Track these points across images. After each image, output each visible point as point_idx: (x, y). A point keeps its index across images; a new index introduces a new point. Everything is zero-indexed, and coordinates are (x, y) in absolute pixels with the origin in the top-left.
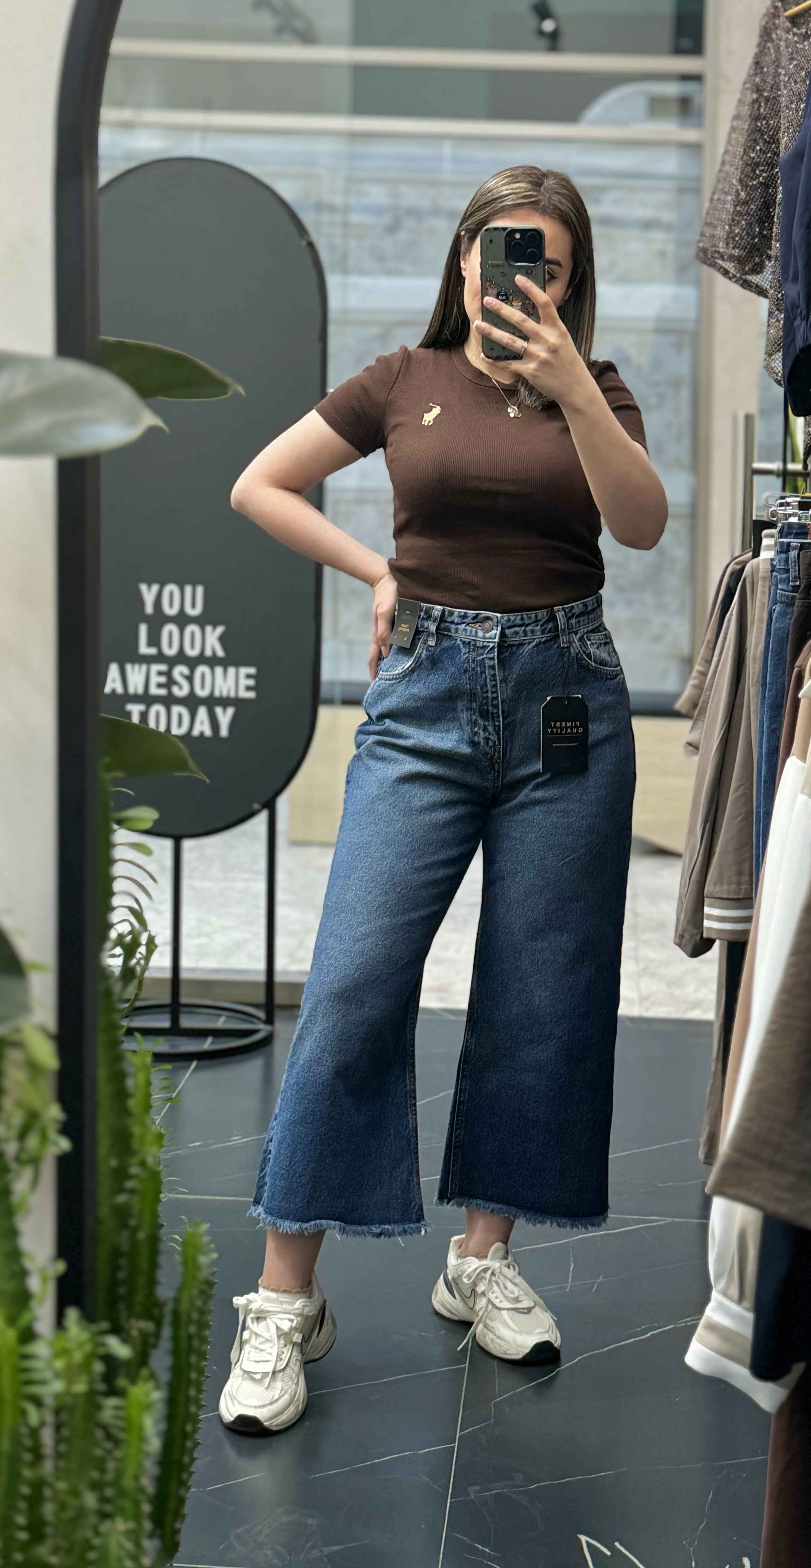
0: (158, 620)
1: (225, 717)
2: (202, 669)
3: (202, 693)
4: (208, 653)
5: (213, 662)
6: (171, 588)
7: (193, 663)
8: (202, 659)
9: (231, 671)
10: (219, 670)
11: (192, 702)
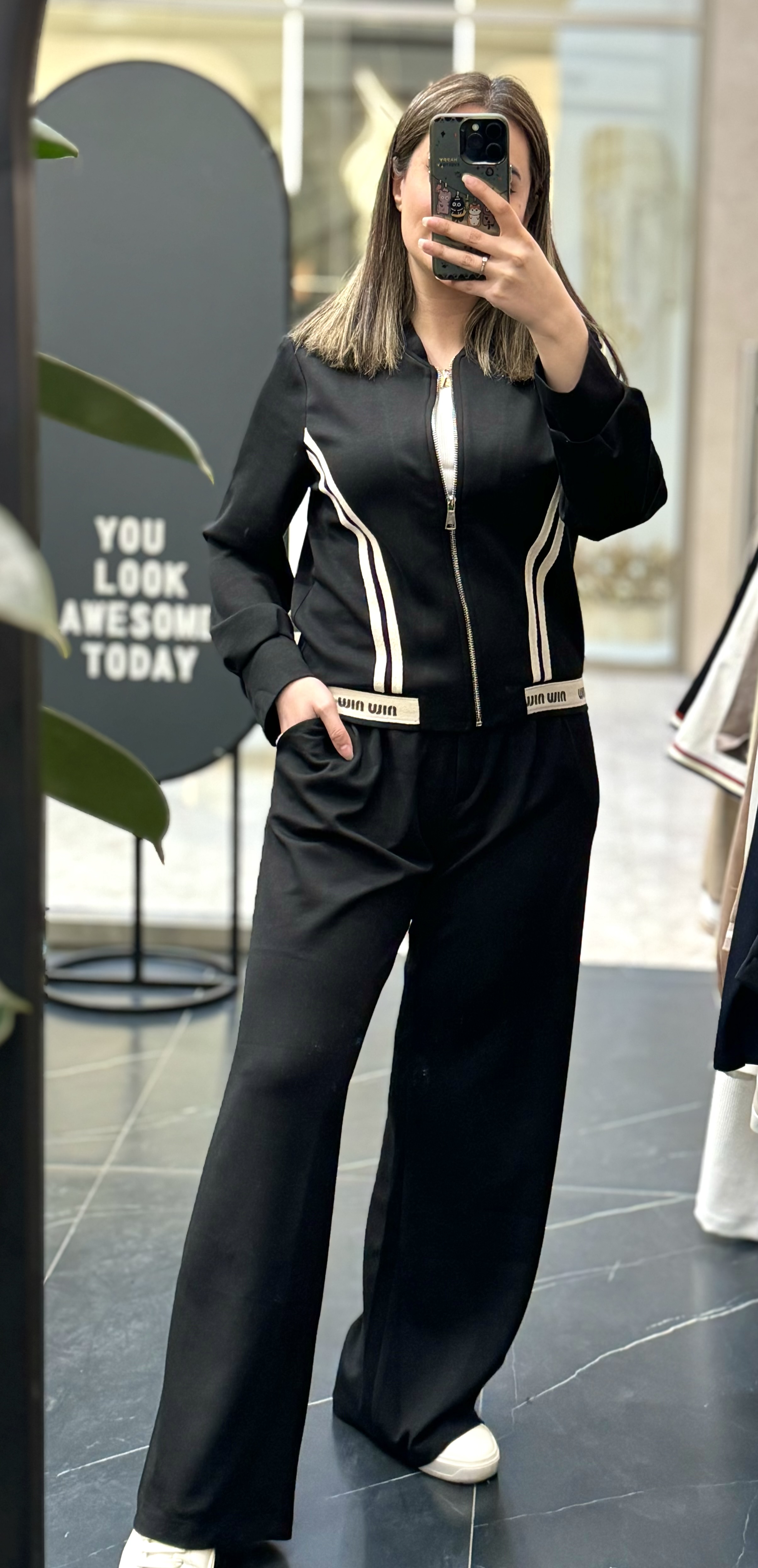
0: (116, 557)
1: (187, 659)
2: (162, 610)
3: (163, 633)
4: (169, 592)
5: (173, 601)
6: (130, 524)
7: (152, 602)
8: (161, 599)
9: (193, 611)
10: (180, 610)
11: (152, 643)
